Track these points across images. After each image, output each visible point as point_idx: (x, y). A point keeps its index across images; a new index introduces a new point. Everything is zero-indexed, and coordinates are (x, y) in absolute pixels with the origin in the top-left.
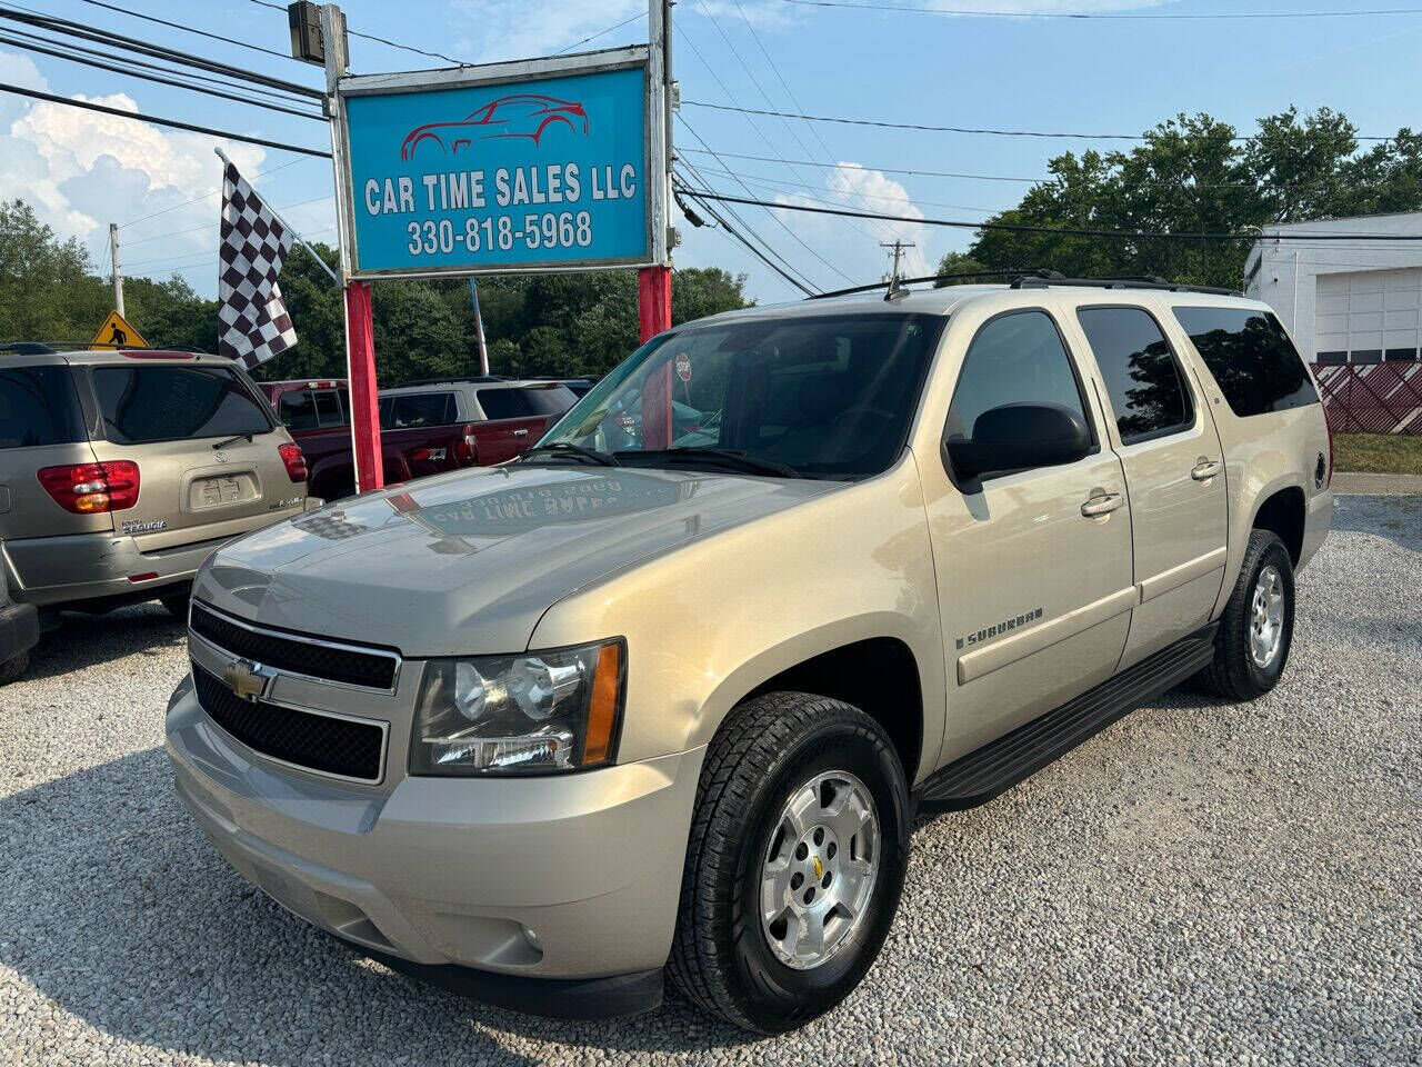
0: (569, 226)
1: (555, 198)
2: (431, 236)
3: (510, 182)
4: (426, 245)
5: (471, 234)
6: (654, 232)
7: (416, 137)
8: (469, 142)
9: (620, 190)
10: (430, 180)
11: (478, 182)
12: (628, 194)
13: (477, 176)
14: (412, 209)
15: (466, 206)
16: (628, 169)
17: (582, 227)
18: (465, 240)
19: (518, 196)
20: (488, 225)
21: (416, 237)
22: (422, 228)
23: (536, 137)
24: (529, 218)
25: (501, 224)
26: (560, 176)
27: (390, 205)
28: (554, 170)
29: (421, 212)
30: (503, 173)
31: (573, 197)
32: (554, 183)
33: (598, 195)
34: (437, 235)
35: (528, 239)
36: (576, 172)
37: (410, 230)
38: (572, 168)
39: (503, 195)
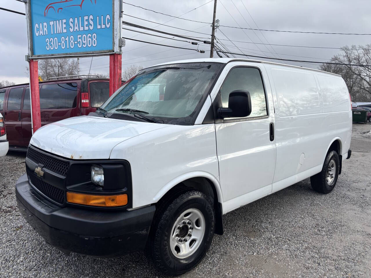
0: (90, 39)
1: (86, 28)
2: (52, 43)
3: (73, 23)
4: (51, 46)
5: (63, 42)
6: (115, 40)
7: (48, 8)
8: (62, 9)
9: (105, 25)
10: (51, 23)
11: (65, 23)
12: (108, 26)
13: (64, 21)
14: (47, 34)
15: (61, 32)
16: (108, 17)
17: (94, 39)
18: (61, 45)
19: (76, 28)
20: (67, 39)
21: (48, 44)
22: (49, 40)
23: (81, 6)
24: (79, 36)
25: (71, 38)
26: (87, 20)
27: (41, 32)
28: (86, 18)
29: (50, 35)
30: (71, 20)
31: (91, 28)
32: (86, 23)
33: (99, 27)
34: (53, 43)
35: (78, 44)
36: (92, 19)
37: (46, 41)
38: (91, 17)
39: (71, 27)
